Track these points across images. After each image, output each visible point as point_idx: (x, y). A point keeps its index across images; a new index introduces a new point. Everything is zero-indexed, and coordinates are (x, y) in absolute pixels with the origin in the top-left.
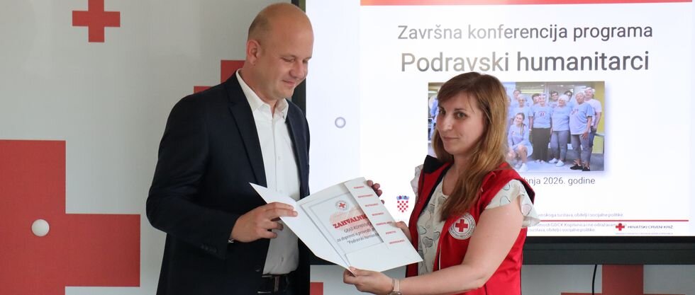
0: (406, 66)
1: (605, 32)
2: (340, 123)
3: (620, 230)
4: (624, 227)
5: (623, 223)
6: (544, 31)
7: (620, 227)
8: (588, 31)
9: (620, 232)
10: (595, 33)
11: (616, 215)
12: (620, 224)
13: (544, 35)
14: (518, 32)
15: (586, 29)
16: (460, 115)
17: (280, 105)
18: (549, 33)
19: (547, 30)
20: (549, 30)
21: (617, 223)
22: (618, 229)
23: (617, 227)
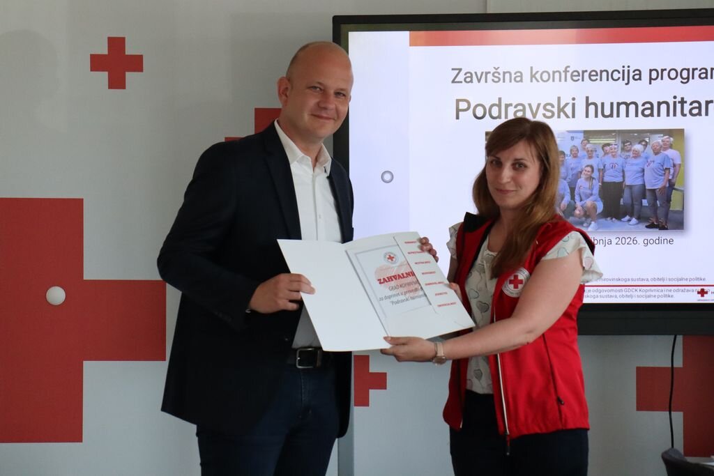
0: (460, 113)
1: (685, 74)
2: (387, 177)
3: (702, 296)
4: (707, 293)
5: (705, 288)
6: (616, 73)
7: (702, 293)
8: (665, 73)
9: (702, 298)
10: (673, 74)
11: (697, 279)
12: (703, 290)
13: (615, 77)
14: (586, 75)
15: (663, 70)
16: (519, 166)
17: (322, 159)
18: (621, 75)
19: (619, 73)
20: (621, 72)
21: (699, 289)
22: (700, 295)
23: (698, 293)
